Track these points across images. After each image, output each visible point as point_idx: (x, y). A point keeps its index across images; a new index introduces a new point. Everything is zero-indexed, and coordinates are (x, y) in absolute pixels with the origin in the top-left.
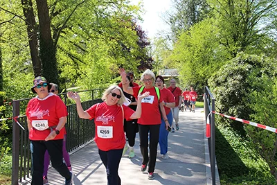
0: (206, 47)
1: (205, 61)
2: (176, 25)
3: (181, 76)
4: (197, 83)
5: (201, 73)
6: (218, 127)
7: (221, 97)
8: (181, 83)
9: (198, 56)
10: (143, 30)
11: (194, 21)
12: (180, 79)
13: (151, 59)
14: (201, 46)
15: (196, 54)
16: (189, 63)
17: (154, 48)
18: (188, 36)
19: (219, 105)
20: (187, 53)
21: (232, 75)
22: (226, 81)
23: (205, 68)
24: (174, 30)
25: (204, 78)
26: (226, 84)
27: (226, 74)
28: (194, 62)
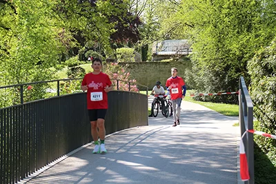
1: (244, 23)
3: (194, 54)
4: (227, 68)
5: (234, 47)
6: (269, 155)
8: (195, 68)
9: (228, 15)
12: (193, 59)
13: (137, 21)
15: (224, 11)
16: (210, 28)
23: (244, 38)
25: (240, 58)
28: (221, 27)
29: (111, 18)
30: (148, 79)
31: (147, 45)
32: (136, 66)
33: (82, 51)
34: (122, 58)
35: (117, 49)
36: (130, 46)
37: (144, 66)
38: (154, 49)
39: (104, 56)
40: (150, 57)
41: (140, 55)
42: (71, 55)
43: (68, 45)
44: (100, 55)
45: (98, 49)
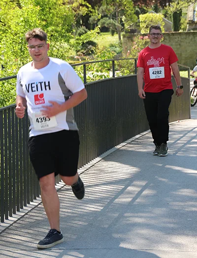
30: (183, 55)
31: (181, 9)
32: (167, 37)
33: (94, 20)
34: (147, 27)
35: (140, 16)
36: (156, 10)
37: (177, 38)
38: (190, 14)
39: (123, 25)
40: (185, 26)
41: (171, 23)
42: (78, 25)
43: (76, 11)
44: (117, 24)
45: (114, 16)
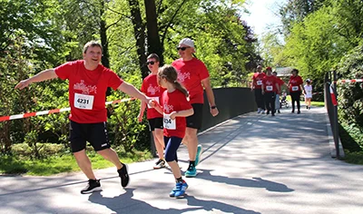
0: (324, 39)
1: (323, 54)
2: (287, 17)
4: (316, 80)
5: (319, 68)
6: (342, 124)
7: (343, 91)
9: (314, 50)
10: (248, 25)
11: (308, 11)
13: (261, 59)
14: (317, 39)
15: (312, 48)
16: (304, 58)
17: (262, 45)
18: (302, 28)
19: (341, 100)
20: (301, 47)
21: (355, 66)
22: (349, 72)
23: (324, 63)
24: (285, 22)
25: (323, 75)
26: (349, 76)
27: (349, 64)
28: (310, 57)
29: (246, 55)
